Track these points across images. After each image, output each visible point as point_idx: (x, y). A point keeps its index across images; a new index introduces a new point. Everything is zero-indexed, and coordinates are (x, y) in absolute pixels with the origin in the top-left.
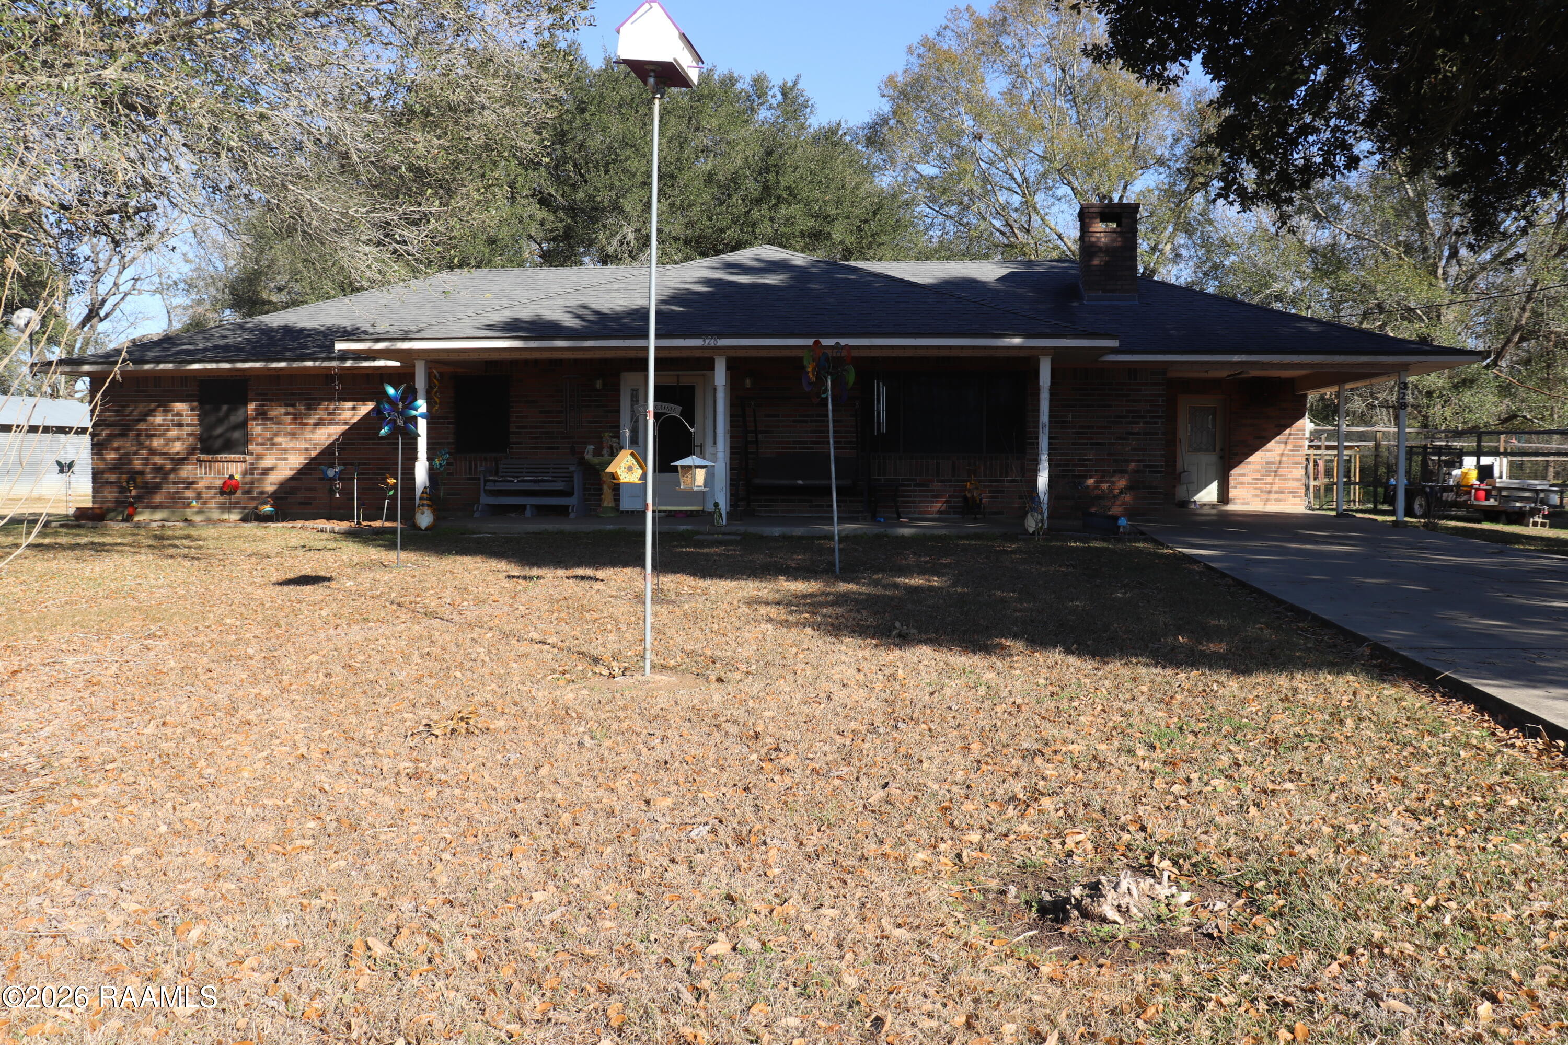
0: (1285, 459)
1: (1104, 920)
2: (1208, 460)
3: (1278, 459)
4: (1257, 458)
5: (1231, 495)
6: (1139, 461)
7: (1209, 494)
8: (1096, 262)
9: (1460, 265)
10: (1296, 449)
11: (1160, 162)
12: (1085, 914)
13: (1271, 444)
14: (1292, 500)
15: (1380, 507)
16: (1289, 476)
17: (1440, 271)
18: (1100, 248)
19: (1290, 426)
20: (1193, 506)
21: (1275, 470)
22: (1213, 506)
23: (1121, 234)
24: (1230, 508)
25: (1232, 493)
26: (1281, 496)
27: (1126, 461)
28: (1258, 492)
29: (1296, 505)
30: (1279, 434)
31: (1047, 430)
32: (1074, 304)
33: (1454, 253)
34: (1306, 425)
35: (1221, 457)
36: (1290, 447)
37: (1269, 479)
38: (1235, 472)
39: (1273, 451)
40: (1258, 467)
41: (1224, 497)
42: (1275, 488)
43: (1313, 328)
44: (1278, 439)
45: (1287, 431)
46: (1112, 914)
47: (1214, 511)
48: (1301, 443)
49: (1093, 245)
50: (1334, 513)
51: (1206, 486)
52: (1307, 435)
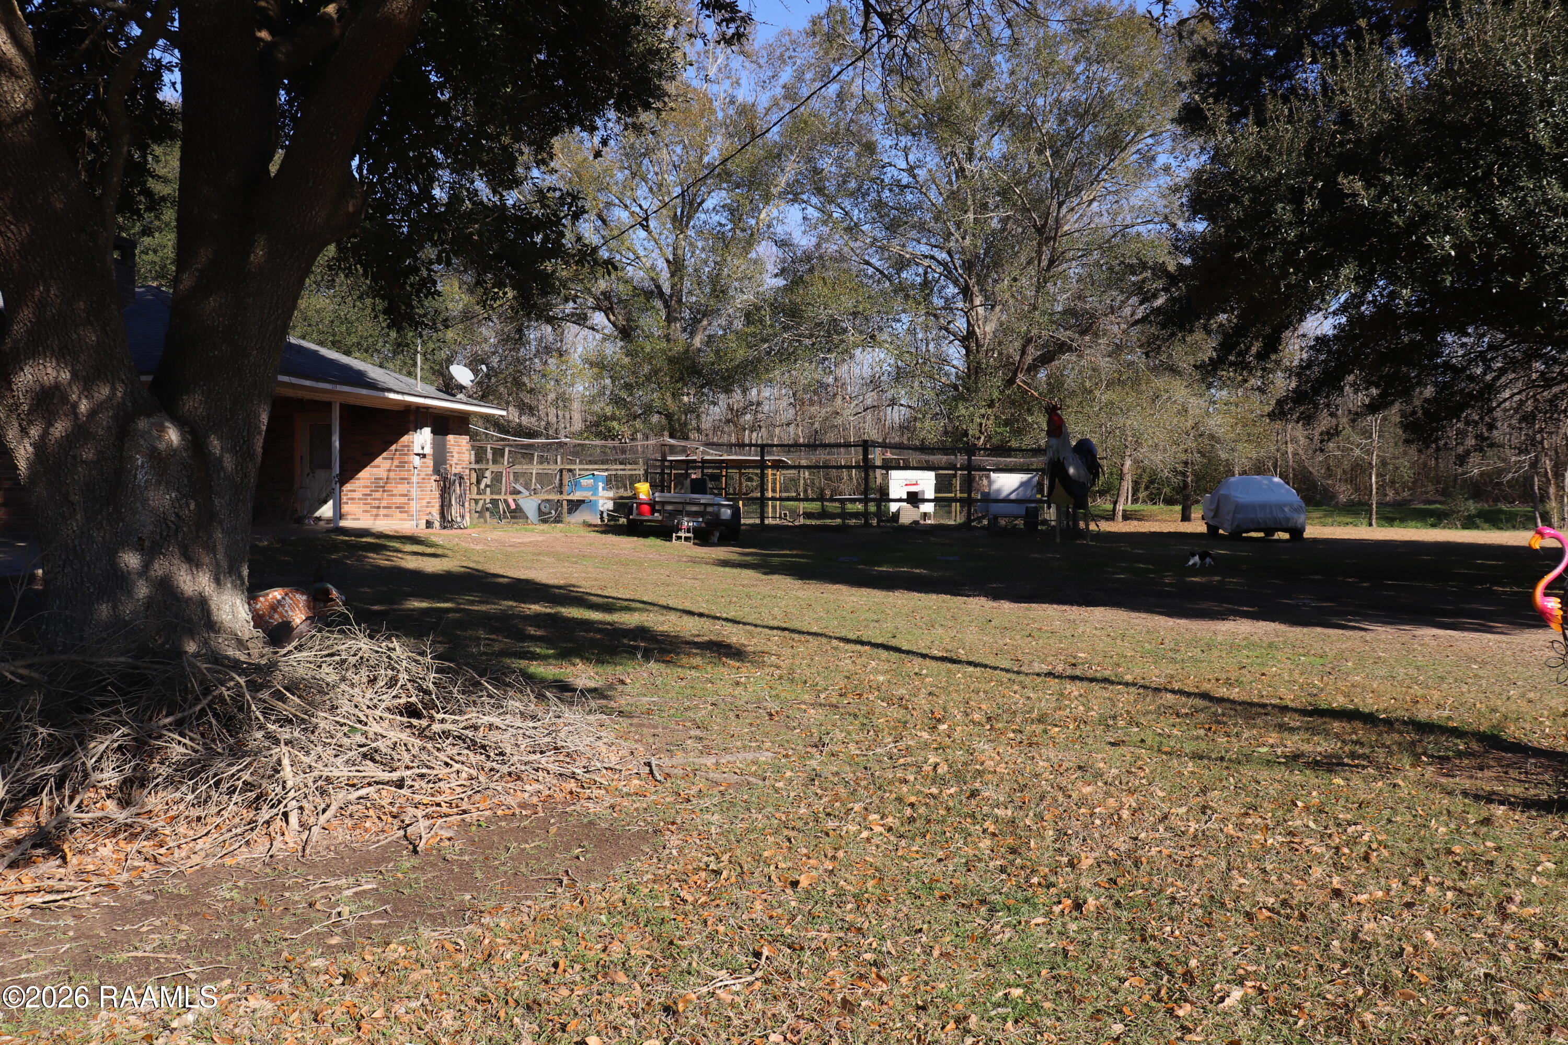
0: (392, 475)
2: (327, 476)
3: (385, 474)
5: (343, 511)
7: (326, 510)
10: (402, 465)
13: (379, 460)
16: (396, 491)
19: (396, 441)
20: (314, 522)
21: (382, 485)
22: (330, 522)
24: (343, 523)
25: (345, 509)
28: (368, 507)
30: (385, 450)
36: (396, 463)
37: (378, 495)
38: (347, 489)
39: (380, 467)
40: (367, 483)
41: (339, 514)
42: (384, 503)
44: (385, 454)
45: (393, 447)
47: (330, 527)
48: (406, 459)
51: (325, 503)
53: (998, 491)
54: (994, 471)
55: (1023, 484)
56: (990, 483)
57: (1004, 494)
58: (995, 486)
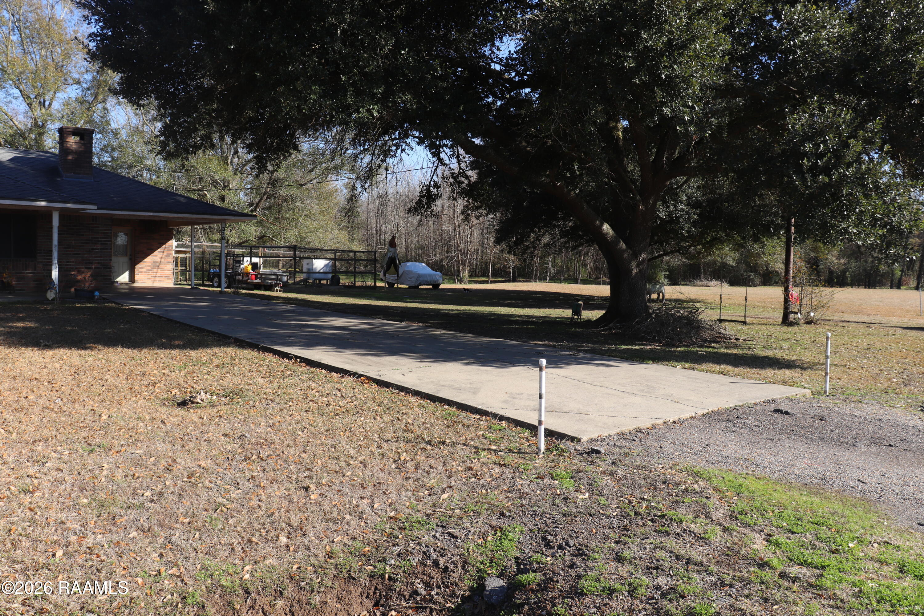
0: (163, 260)
1: (198, 403)
2: (124, 260)
3: (159, 260)
4: (149, 259)
5: (136, 278)
6: (98, 263)
7: (124, 278)
8: (70, 157)
9: (239, 158)
10: (168, 255)
11: (78, 82)
12: (193, 402)
13: (156, 253)
14: (167, 281)
15: (205, 283)
16: (165, 268)
17: (229, 161)
18: (72, 151)
19: (165, 243)
20: (116, 284)
21: (158, 265)
22: (127, 284)
23: (83, 144)
24: (136, 285)
25: (136, 277)
26: (161, 279)
27: (91, 263)
28: (149, 277)
29: (169, 283)
30: (159, 248)
31: (57, 248)
32: (58, 179)
33: (236, 152)
34: (173, 243)
35: (130, 259)
36: (165, 254)
37: (155, 270)
38: (138, 266)
39: (157, 256)
40: (149, 264)
41: (132, 279)
42: (158, 274)
43: (182, 200)
44: (159, 250)
45: (164, 246)
46: (200, 401)
47: (127, 287)
48: (170, 252)
49: (68, 149)
50: (189, 287)
51: (123, 274)
52: (174, 248)
53: (316, 269)
54: (315, 258)
55: (326, 266)
56: (313, 264)
57: (318, 270)
58: (314, 267)
